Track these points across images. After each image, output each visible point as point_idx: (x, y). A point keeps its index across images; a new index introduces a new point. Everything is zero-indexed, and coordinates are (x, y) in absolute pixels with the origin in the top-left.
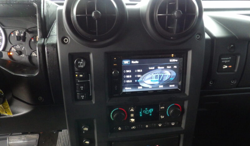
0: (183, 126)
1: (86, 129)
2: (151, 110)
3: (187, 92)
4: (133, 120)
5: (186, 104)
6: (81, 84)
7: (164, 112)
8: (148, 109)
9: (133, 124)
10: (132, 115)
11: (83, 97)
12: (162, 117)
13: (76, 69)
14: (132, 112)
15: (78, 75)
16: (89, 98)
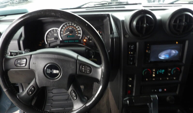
0: (180, 79)
1: (131, 79)
2: (163, 71)
3: (184, 62)
4: (154, 75)
5: (183, 68)
6: (131, 57)
7: (170, 72)
8: (162, 70)
9: (154, 77)
10: (154, 73)
11: (131, 63)
12: (169, 74)
13: (129, 49)
14: (154, 71)
15: (131, 53)
16: (134, 64)
